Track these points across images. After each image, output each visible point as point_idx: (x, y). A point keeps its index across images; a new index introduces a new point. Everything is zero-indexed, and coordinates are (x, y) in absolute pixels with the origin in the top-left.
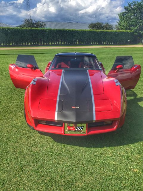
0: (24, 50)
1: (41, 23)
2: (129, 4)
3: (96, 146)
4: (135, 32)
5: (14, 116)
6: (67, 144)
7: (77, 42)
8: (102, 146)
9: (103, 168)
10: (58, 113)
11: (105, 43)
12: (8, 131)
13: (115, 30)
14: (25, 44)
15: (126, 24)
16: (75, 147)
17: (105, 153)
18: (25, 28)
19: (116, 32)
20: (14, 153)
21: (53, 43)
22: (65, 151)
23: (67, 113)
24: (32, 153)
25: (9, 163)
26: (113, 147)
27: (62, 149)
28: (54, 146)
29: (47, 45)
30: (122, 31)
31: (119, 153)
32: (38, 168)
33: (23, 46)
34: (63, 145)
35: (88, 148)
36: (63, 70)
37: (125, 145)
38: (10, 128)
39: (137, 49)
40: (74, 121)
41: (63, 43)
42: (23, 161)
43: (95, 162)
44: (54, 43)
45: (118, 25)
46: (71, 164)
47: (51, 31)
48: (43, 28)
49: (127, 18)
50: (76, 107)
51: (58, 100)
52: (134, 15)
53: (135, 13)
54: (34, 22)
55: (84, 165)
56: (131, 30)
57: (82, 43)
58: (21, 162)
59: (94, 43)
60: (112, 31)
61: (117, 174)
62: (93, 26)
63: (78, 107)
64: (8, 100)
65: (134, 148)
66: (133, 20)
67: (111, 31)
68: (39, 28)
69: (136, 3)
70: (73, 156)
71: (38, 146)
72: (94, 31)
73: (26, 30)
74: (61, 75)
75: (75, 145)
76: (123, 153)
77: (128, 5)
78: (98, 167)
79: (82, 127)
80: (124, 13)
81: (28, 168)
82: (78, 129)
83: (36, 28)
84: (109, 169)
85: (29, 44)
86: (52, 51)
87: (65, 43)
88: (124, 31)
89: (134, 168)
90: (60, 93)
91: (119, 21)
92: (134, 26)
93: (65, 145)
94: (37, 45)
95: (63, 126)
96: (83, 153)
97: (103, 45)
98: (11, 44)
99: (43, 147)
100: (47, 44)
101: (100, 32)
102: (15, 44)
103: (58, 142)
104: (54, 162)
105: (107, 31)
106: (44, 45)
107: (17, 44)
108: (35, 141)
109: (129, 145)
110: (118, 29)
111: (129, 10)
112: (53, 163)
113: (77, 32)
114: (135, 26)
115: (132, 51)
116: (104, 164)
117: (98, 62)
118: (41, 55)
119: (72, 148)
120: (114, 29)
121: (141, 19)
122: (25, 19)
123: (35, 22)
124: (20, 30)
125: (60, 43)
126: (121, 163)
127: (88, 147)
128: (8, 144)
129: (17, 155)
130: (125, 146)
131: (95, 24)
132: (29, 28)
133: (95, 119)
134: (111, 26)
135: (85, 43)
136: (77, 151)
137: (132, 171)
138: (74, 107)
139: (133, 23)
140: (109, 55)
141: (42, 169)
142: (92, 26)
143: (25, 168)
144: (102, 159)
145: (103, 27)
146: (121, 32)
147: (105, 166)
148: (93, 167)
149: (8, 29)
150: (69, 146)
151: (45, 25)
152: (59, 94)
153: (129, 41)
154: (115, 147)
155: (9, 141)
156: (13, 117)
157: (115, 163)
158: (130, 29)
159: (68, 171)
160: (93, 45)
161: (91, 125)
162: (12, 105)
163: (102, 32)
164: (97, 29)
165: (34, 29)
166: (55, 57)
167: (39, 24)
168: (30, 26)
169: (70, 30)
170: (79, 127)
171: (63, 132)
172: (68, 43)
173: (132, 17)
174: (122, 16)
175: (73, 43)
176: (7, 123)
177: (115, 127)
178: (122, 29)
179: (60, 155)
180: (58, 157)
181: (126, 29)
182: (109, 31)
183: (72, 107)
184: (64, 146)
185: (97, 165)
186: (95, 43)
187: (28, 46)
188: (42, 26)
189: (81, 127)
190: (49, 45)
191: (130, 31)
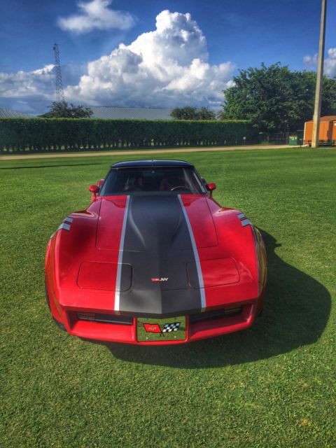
0: (52, 158)
1: (84, 109)
2: (241, 73)
3: (209, 365)
4: (255, 121)
5: (26, 298)
6: (144, 363)
7: (151, 142)
8: (222, 364)
9: (230, 423)
10: (121, 295)
11: (202, 143)
12: (10, 337)
13: (218, 120)
14: (55, 147)
15: (238, 108)
16: (161, 370)
17: (230, 380)
18: (54, 118)
19: (220, 124)
20: (21, 394)
21: (107, 146)
22: (139, 381)
23: (141, 293)
24: (62, 391)
25: (6, 424)
26: (246, 364)
27: (132, 376)
28: (114, 368)
29: (96, 150)
30: (230, 121)
31: (260, 378)
32: (77, 433)
33: (50, 151)
34: (134, 365)
35: (192, 370)
36: (128, 197)
37: (271, 356)
38: (15, 329)
39: (261, 153)
40: (159, 312)
41: (125, 145)
42: (42, 415)
43: (211, 407)
44: (109, 145)
45: (223, 111)
46: (156, 417)
47: (103, 124)
48: (88, 118)
49: (239, 98)
50: (162, 279)
51: (120, 263)
52: (252, 92)
53: (253, 89)
54: (69, 107)
55: (187, 418)
56: (248, 119)
57: (161, 144)
58: (38, 420)
59: (182, 144)
60: (214, 121)
61: (265, 437)
62: (179, 113)
63: (166, 280)
64: (15, 263)
65: (291, 362)
66: (250, 101)
67: (211, 121)
68: (80, 119)
69: (255, 71)
70: (159, 395)
71: (77, 371)
72: (181, 122)
73: (56, 122)
74: (124, 207)
75: (160, 364)
76: (271, 378)
77: (240, 75)
78: (219, 422)
79: (178, 325)
80: (233, 88)
81: (52, 435)
82: (168, 328)
83: (75, 119)
84: (245, 423)
85: (63, 148)
86: (104, 160)
87: (129, 145)
88: (235, 121)
89: (299, 416)
90: (125, 248)
91: (226, 103)
92: (252, 111)
93: (140, 364)
94: (78, 150)
95: (134, 322)
96: (182, 384)
97: (199, 146)
98: (27, 149)
99: (88, 374)
100: (95, 146)
101: (193, 123)
102: (35, 148)
103: (124, 359)
104: (115, 413)
105: (205, 121)
106: (90, 150)
107: (40, 148)
108: (71, 359)
109: (280, 356)
110: (225, 118)
111: (242, 83)
112: (113, 416)
113: (150, 124)
114: (254, 113)
115: (253, 156)
116: (231, 411)
117: (199, 178)
118: (84, 167)
119: (155, 373)
120: (216, 117)
121: (263, 100)
122: (54, 103)
123: (72, 108)
124: (44, 122)
125: (120, 145)
126: (269, 406)
127: (191, 368)
128: (7, 370)
129: (28, 400)
130: (270, 361)
131: (183, 110)
132: (62, 119)
133: (204, 305)
134: (210, 112)
135: (166, 143)
136: (167, 379)
137: (298, 425)
138: (157, 280)
139: (250, 107)
140: (213, 165)
141: (88, 434)
142: (177, 114)
143: (45, 436)
144: (225, 396)
145: (196, 115)
146: (229, 123)
147: (235, 415)
148: (206, 421)
149: (21, 120)
150: (150, 366)
151: (91, 112)
152: (121, 250)
153: (244, 138)
154: (251, 364)
155: (12, 361)
156: (23, 300)
157: (256, 405)
158: (245, 118)
159: (150, 438)
160: (180, 147)
161: (196, 319)
162: (21, 274)
163: (195, 123)
164: (187, 119)
165: (70, 121)
166: (111, 171)
167: (80, 112)
168: (63, 116)
169: (137, 121)
170: (169, 325)
171: (133, 338)
172: (136, 144)
173: (248, 96)
174: (231, 93)
175: (144, 144)
176: (10, 317)
177: (249, 320)
178: (231, 117)
179: (129, 391)
180: (125, 400)
181: (239, 118)
182: (208, 121)
183: (153, 280)
184: (137, 368)
185: (215, 414)
186: (184, 143)
187: (60, 151)
188: (85, 114)
189: (175, 324)
190: (100, 150)
191: (245, 121)
